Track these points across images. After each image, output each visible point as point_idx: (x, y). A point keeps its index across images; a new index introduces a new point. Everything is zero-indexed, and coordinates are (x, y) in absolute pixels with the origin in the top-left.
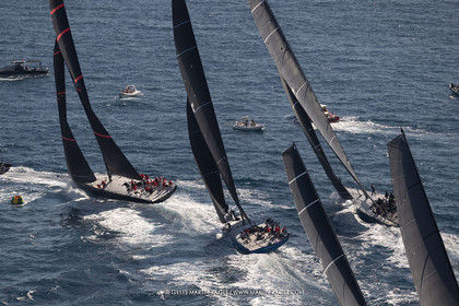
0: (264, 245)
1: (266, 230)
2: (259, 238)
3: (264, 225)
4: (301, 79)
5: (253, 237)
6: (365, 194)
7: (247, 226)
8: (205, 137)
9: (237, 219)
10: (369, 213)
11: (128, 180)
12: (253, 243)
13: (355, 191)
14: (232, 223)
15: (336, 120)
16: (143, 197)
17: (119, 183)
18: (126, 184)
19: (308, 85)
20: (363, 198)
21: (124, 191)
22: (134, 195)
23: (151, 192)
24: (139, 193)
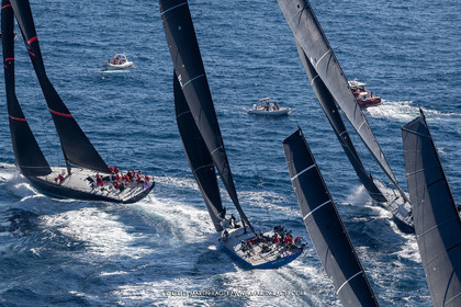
0: (271, 258)
1: (274, 240)
2: (265, 250)
3: (271, 234)
4: (323, 46)
5: (257, 249)
6: (403, 195)
7: (250, 235)
8: (196, 119)
9: (236, 226)
10: (407, 220)
11: (92, 174)
12: (256, 256)
13: (390, 191)
14: (230, 231)
15: (376, 102)
16: (112, 195)
17: (80, 178)
18: (89, 179)
19: (332, 54)
20: (401, 201)
21: (86, 187)
22: (100, 192)
23: (122, 189)
24: (107, 190)
